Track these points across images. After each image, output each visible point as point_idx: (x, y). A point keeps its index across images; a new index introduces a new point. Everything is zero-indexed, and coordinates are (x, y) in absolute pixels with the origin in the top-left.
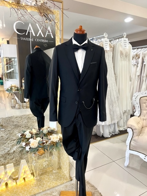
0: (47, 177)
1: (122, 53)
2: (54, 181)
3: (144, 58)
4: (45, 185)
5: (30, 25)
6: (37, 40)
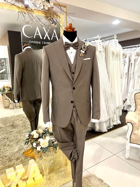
0: (55, 175)
1: (113, 54)
2: (63, 179)
3: (130, 57)
4: (55, 183)
5: (37, 29)
6: (43, 43)
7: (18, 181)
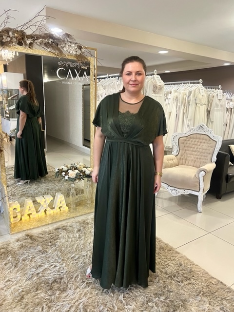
5: (70, 71)
7: (46, 207)
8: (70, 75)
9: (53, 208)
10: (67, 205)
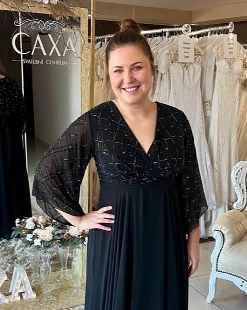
5: (38, 38)
8: (38, 45)
9: (8, 295)
10: (34, 289)
